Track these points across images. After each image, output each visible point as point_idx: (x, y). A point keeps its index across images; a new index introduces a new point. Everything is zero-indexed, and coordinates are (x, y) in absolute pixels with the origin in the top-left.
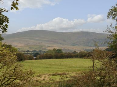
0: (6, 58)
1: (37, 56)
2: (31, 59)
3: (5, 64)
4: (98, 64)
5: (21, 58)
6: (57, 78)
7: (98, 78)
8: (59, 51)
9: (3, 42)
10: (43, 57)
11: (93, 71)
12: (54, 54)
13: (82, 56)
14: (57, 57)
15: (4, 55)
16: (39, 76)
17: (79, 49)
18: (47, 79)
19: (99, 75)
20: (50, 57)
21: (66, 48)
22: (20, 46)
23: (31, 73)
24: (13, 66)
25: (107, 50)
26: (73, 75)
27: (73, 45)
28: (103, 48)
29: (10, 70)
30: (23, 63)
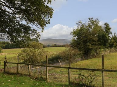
0: (40, 47)
1: (49, 46)
2: (47, 47)
3: (39, 49)
4: (67, 49)
5: (44, 47)
6: (55, 53)
7: (67, 53)
8: (56, 45)
9: (39, 42)
10: (51, 47)
11: (66, 51)
12: (54, 46)
13: (63, 46)
14: (55, 47)
15: (39, 46)
16: (50, 52)
17: (62, 44)
18: (52, 53)
19: (68, 52)
20: (53, 47)
21: (58, 44)
22: (44, 43)
23: (47, 52)
24: (42, 50)
25: (70, 44)
26: (60, 52)
27: (60, 43)
28: (69, 44)
29: (41, 50)
30: (45, 48)
